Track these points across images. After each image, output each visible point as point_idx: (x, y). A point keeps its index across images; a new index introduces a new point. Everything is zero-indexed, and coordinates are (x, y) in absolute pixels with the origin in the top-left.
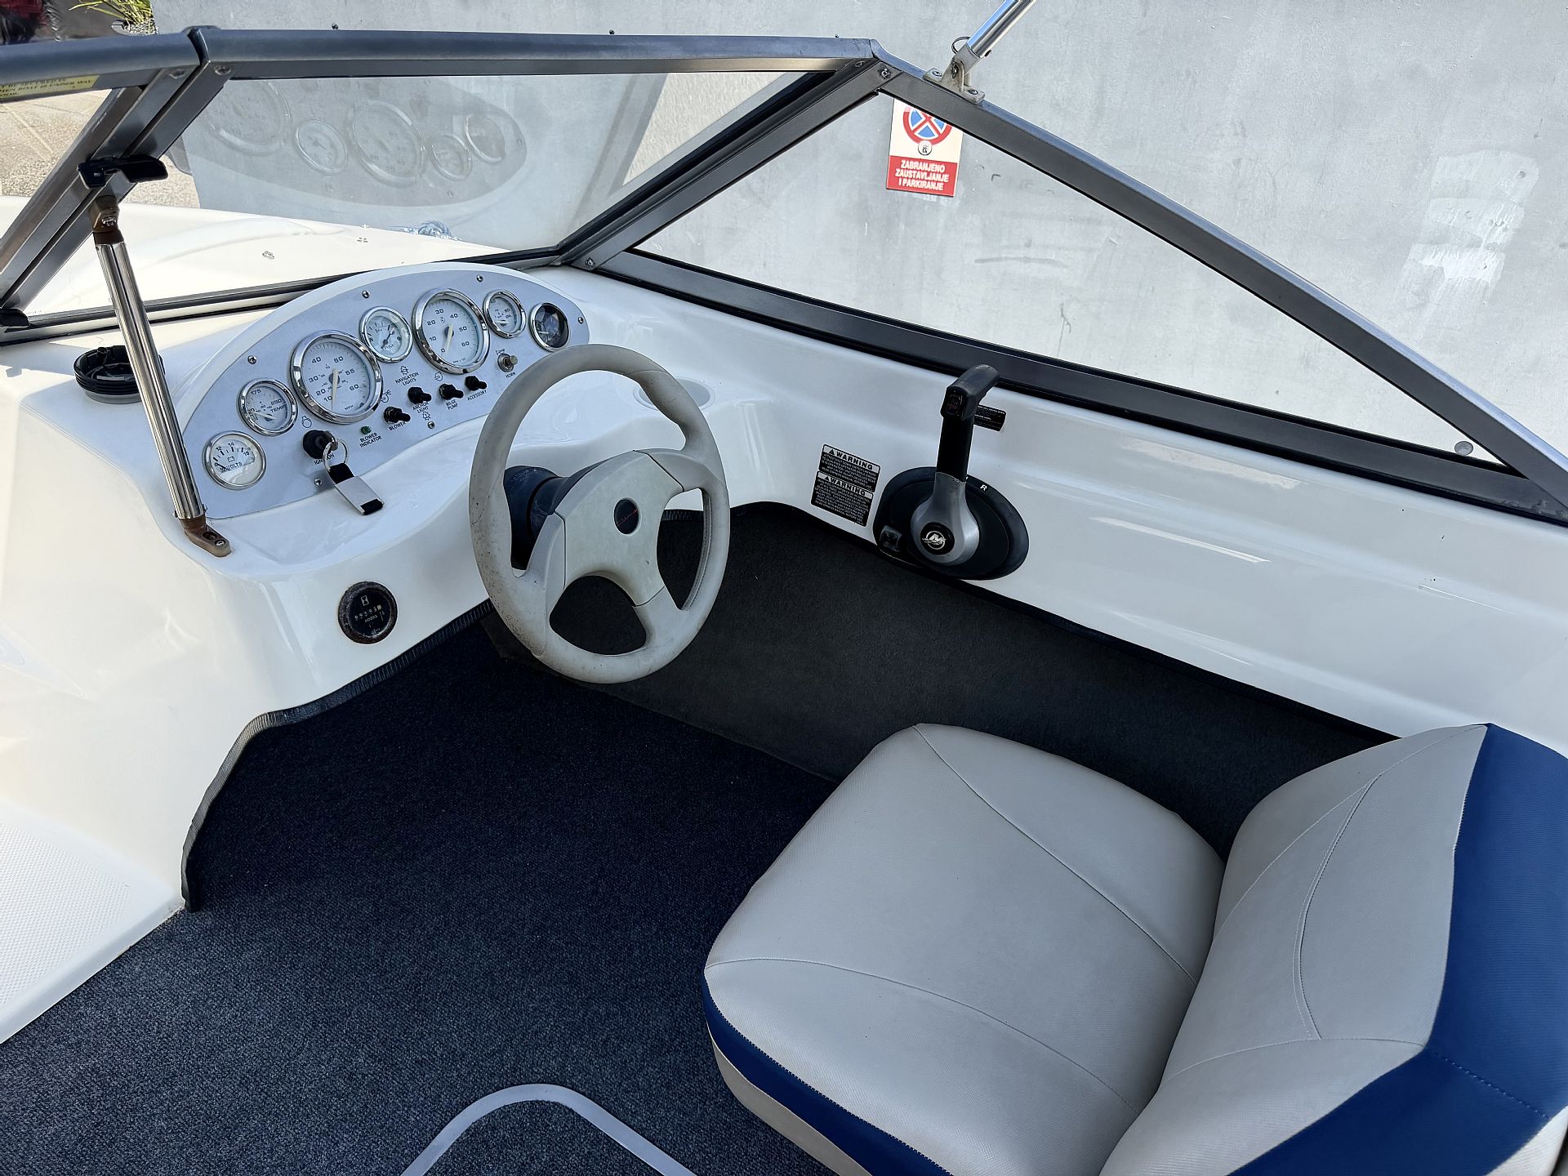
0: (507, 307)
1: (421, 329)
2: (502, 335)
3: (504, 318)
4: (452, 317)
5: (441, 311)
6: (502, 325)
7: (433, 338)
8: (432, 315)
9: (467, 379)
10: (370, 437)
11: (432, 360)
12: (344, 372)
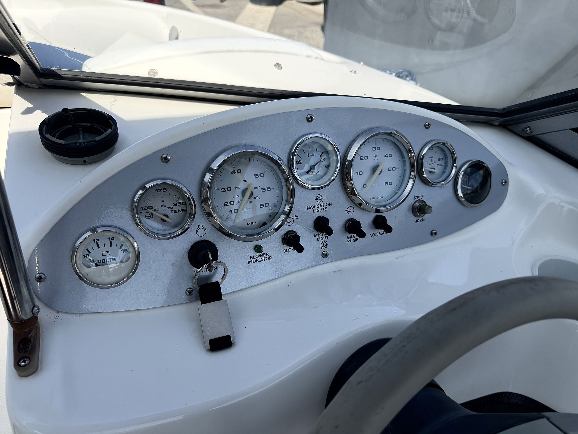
0: (441, 156)
1: (351, 162)
2: (425, 182)
3: (435, 166)
4: (386, 156)
5: (379, 149)
6: (430, 172)
7: (360, 173)
8: (368, 151)
9: (377, 217)
10: (261, 256)
11: (350, 193)
12: (260, 189)
